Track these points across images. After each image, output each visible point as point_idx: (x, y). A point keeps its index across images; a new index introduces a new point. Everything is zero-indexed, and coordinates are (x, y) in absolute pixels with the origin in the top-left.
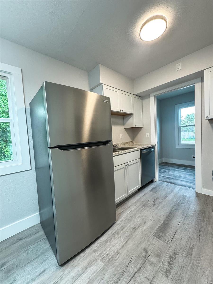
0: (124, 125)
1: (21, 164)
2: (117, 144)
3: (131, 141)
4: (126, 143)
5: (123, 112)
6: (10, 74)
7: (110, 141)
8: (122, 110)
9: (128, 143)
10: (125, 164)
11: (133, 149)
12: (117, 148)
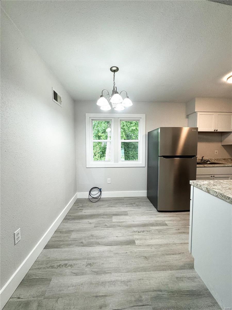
0: (221, 141)
1: (141, 163)
2: (210, 159)
3: (230, 158)
4: (223, 159)
5: (218, 131)
6: (141, 118)
7: (195, 156)
8: (216, 130)
9: (225, 159)
10: (211, 176)
11: (223, 165)
12: (208, 162)
